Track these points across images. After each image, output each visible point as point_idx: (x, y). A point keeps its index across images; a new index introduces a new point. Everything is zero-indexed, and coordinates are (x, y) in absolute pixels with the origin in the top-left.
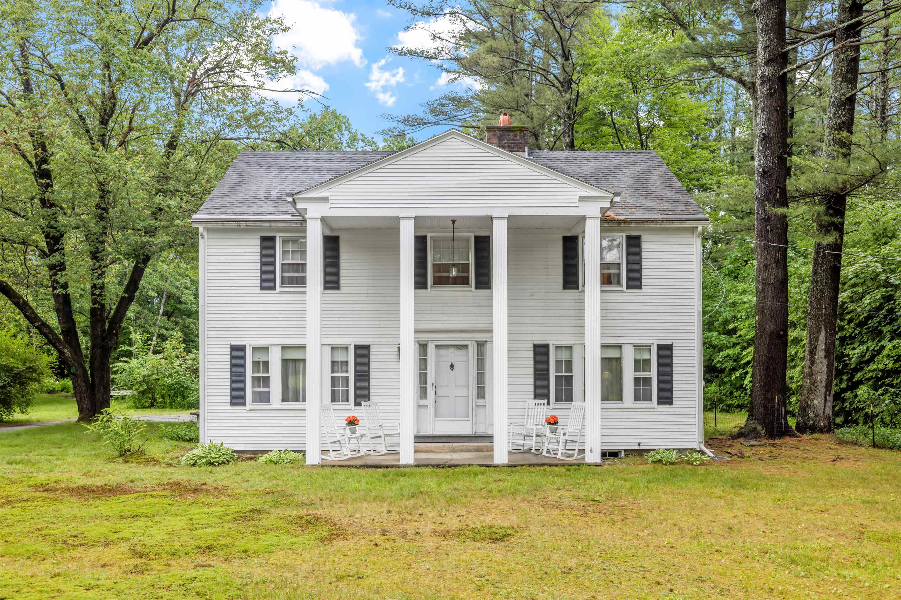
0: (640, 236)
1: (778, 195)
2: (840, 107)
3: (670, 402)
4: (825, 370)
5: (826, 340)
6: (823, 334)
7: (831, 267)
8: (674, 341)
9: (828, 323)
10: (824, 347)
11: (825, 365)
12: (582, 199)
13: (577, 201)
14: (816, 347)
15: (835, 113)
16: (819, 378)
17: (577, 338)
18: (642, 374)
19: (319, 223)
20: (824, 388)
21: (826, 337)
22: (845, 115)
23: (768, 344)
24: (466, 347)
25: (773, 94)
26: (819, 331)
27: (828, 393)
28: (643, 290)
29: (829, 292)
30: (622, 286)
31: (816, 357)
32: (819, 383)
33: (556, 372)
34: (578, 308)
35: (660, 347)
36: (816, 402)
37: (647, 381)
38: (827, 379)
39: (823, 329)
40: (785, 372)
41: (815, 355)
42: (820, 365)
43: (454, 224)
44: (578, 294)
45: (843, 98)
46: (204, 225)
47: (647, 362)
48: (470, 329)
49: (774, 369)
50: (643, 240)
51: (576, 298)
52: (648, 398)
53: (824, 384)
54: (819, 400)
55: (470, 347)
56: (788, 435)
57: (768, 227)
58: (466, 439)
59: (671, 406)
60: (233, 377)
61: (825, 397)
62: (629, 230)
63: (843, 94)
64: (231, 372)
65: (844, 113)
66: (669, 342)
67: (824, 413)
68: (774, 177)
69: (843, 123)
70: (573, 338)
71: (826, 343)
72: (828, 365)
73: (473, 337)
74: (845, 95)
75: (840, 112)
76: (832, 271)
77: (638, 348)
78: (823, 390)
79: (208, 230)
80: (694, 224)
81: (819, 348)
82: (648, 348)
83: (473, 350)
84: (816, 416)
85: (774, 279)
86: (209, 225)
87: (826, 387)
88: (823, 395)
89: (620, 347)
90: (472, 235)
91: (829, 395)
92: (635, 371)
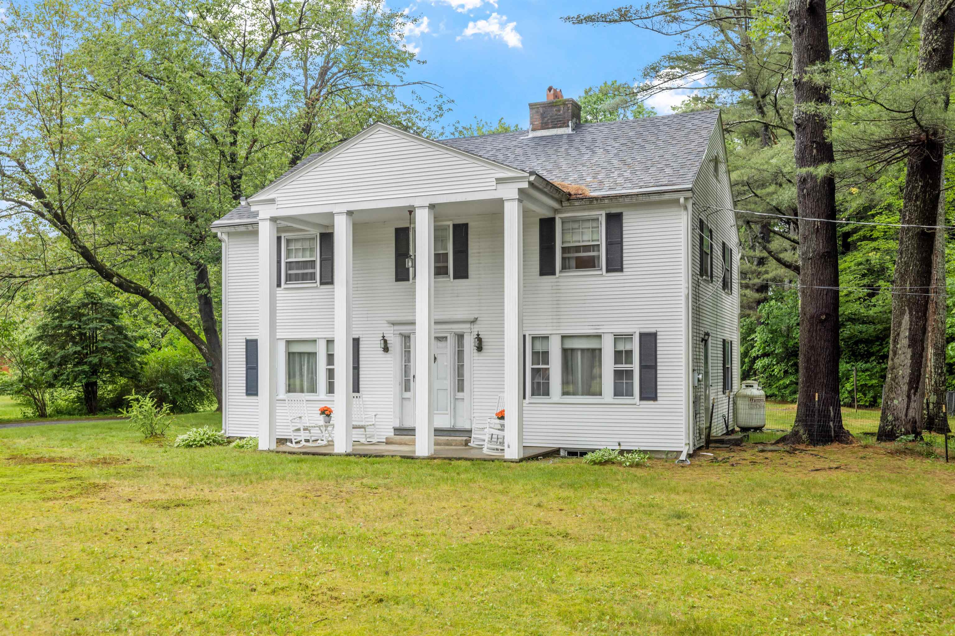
0: (622, 213)
1: (815, 151)
2: (930, 31)
3: (654, 398)
4: (908, 362)
5: (911, 325)
6: (907, 317)
7: (918, 233)
8: (658, 330)
9: (914, 304)
10: (907, 334)
11: (909, 356)
12: (499, 181)
13: (494, 183)
14: (898, 334)
15: (925, 39)
16: (901, 372)
17: (555, 328)
18: (623, 367)
19: (268, 223)
20: (906, 385)
21: (911, 321)
22: (936, 41)
23: (809, 331)
24: (446, 337)
25: (803, 30)
26: (902, 313)
27: (913, 391)
28: (624, 274)
29: (915, 265)
30: (601, 269)
31: (898, 346)
32: (900, 378)
33: (532, 365)
34: (554, 295)
35: (642, 335)
36: (896, 402)
37: (629, 374)
38: (912, 374)
39: (907, 312)
40: (838, 366)
41: (898, 343)
42: (903, 356)
43: (410, 214)
44: (555, 280)
45: (934, 19)
46: (221, 229)
47: (629, 353)
48: (452, 320)
49: (816, 361)
50: (624, 217)
51: (553, 284)
52: (630, 394)
53: (907, 379)
54: (900, 399)
55: (449, 338)
56: (838, 441)
57: (805, 191)
58: (445, 433)
59: (656, 403)
60: (248, 369)
61: (909, 397)
62: (609, 208)
63: (934, 14)
64: (247, 364)
65: (935, 37)
66: (653, 330)
67: (906, 415)
68: (808, 130)
69: (934, 50)
70: (551, 328)
71: (910, 329)
72: (912, 357)
73: (451, 329)
74: (937, 15)
75: (931, 37)
76: (919, 238)
77: (618, 338)
78: (905, 388)
79: (229, 234)
80: (675, 196)
81: (902, 335)
82: (628, 337)
83: (451, 342)
84: (896, 419)
85: (813, 252)
86: (227, 229)
87: (910, 383)
88: (905, 393)
89: (599, 337)
90: (451, 224)
91: (915, 394)
92: (616, 363)
